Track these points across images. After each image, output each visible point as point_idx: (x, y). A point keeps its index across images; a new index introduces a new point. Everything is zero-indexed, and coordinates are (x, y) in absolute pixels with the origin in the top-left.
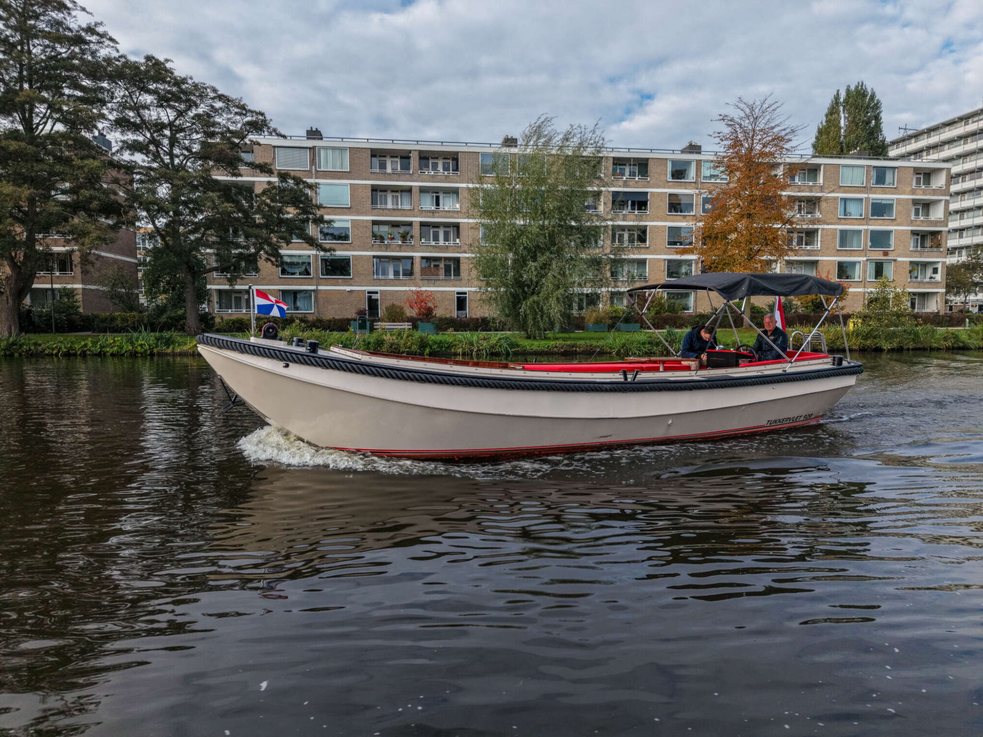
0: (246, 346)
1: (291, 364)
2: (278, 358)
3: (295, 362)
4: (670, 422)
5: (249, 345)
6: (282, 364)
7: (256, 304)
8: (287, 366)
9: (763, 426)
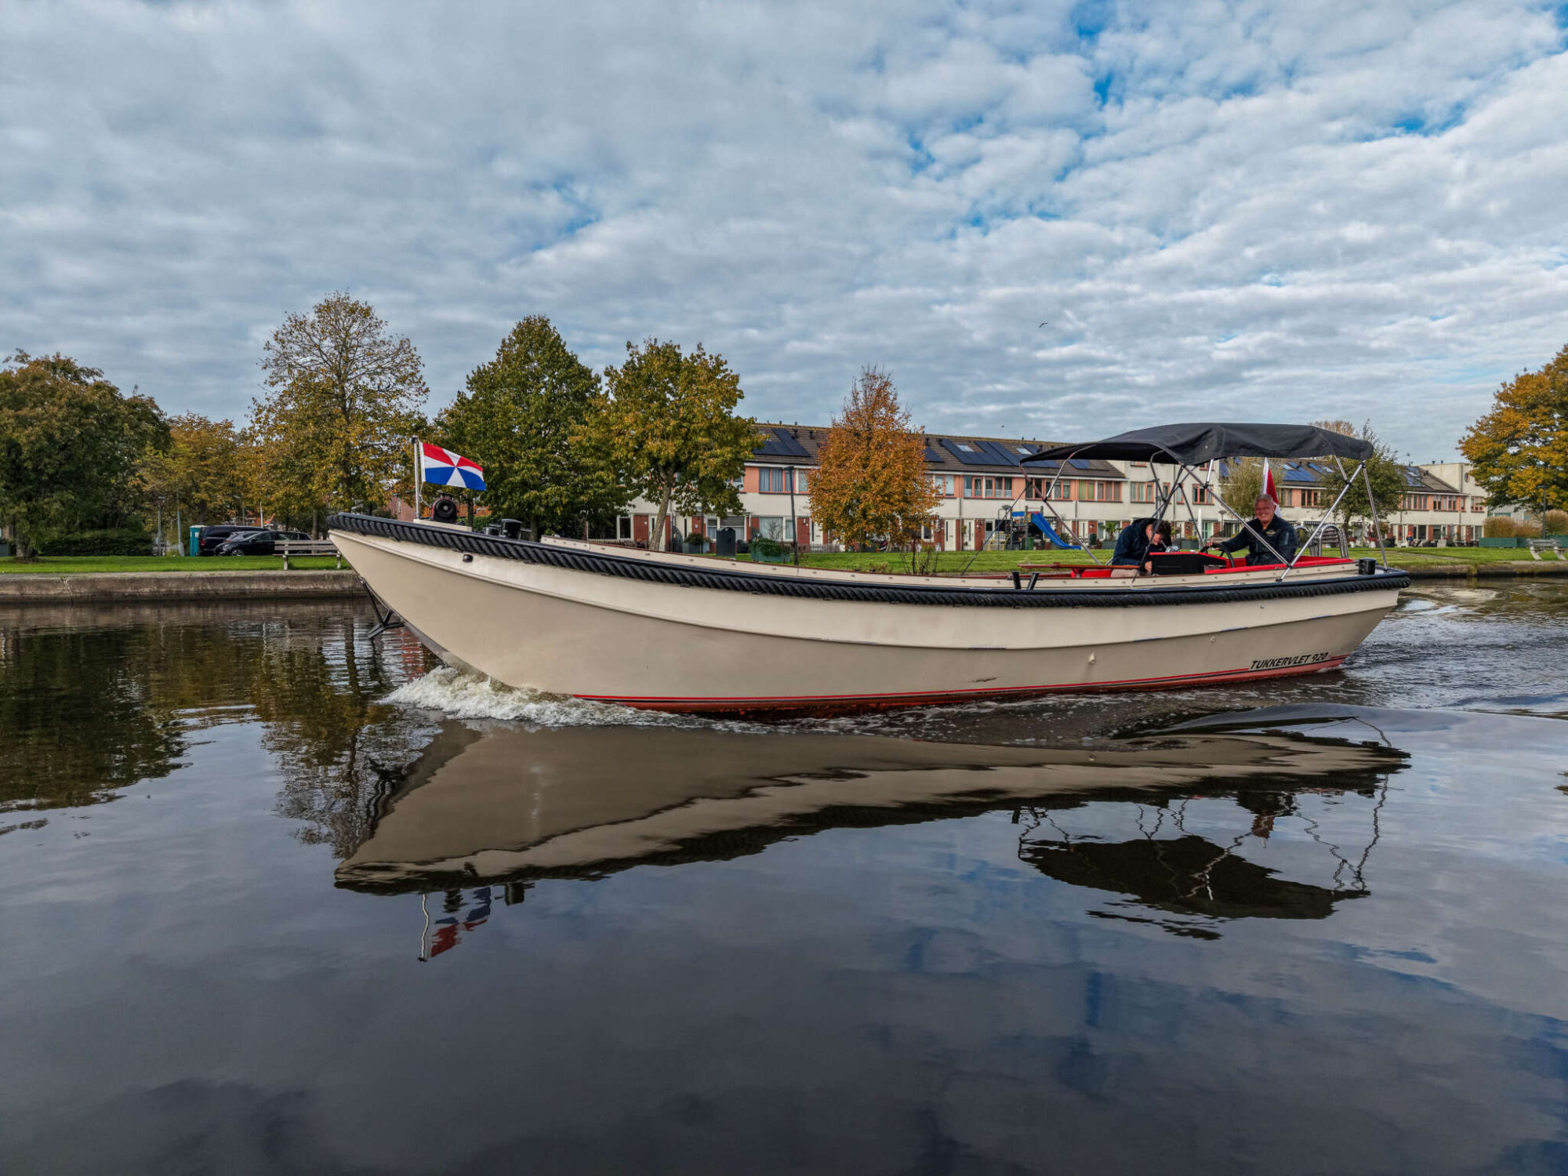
0: (406, 529)
1: (476, 557)
2: (457, 547)
3: (482, 552)
4: (1092, 658)
5: (410, 528)
6: (461, 556)
7: (423, 467)
8: (470, 559)
9: (1245, 671)
